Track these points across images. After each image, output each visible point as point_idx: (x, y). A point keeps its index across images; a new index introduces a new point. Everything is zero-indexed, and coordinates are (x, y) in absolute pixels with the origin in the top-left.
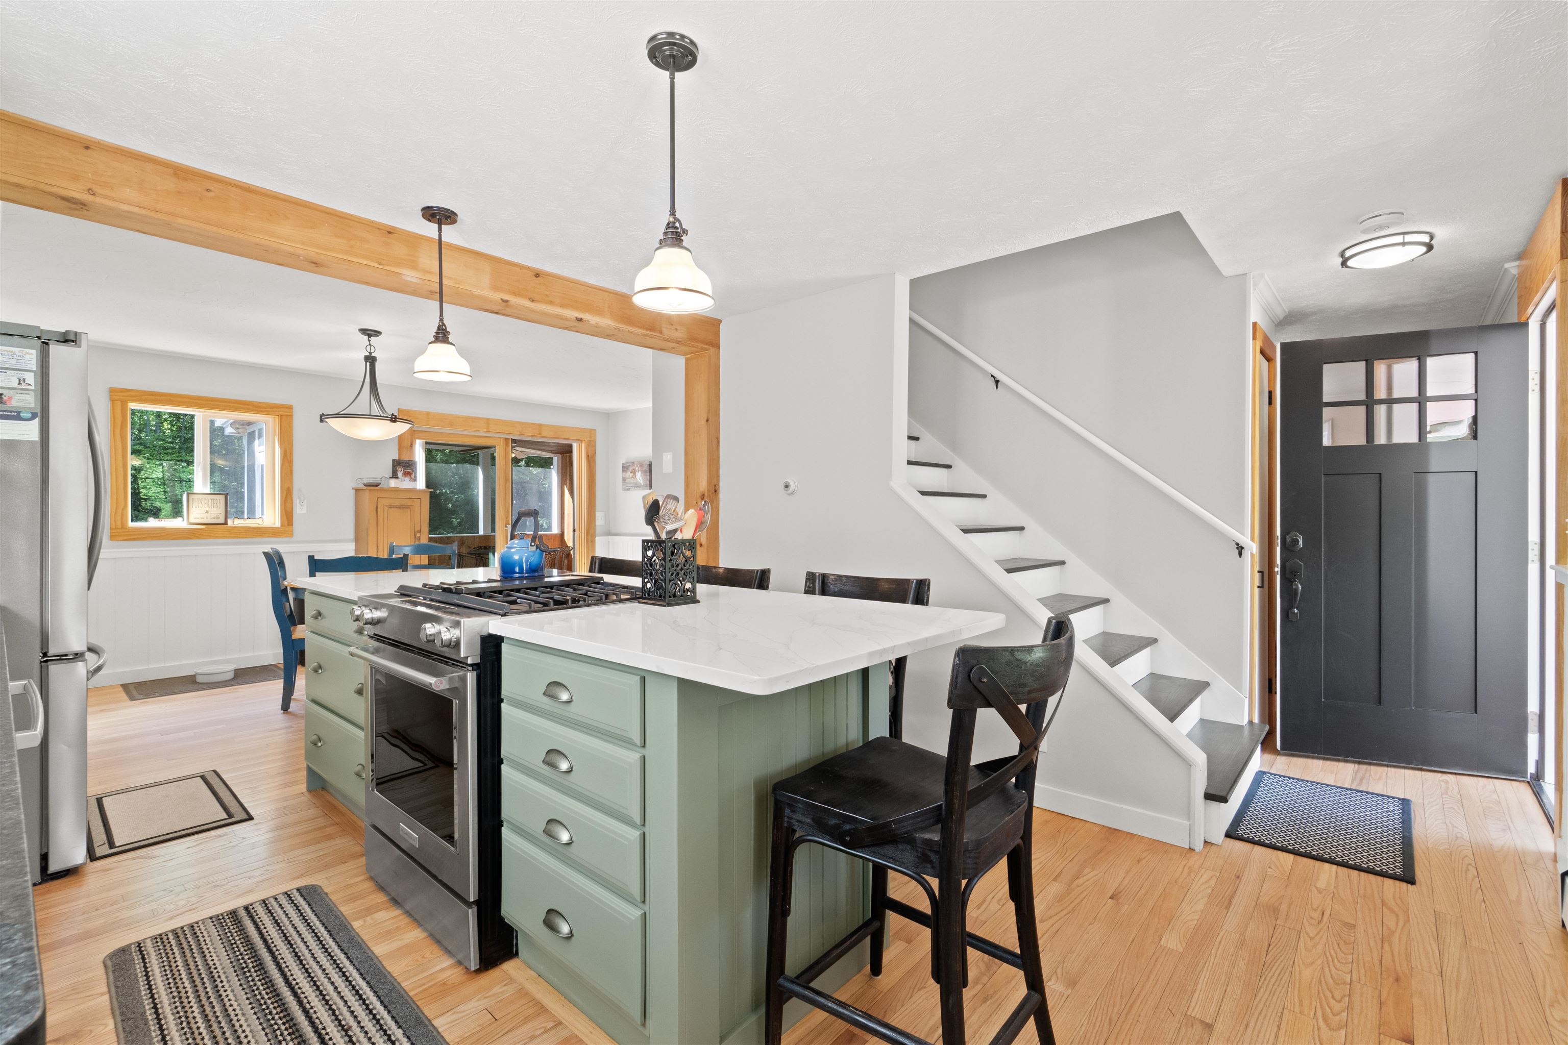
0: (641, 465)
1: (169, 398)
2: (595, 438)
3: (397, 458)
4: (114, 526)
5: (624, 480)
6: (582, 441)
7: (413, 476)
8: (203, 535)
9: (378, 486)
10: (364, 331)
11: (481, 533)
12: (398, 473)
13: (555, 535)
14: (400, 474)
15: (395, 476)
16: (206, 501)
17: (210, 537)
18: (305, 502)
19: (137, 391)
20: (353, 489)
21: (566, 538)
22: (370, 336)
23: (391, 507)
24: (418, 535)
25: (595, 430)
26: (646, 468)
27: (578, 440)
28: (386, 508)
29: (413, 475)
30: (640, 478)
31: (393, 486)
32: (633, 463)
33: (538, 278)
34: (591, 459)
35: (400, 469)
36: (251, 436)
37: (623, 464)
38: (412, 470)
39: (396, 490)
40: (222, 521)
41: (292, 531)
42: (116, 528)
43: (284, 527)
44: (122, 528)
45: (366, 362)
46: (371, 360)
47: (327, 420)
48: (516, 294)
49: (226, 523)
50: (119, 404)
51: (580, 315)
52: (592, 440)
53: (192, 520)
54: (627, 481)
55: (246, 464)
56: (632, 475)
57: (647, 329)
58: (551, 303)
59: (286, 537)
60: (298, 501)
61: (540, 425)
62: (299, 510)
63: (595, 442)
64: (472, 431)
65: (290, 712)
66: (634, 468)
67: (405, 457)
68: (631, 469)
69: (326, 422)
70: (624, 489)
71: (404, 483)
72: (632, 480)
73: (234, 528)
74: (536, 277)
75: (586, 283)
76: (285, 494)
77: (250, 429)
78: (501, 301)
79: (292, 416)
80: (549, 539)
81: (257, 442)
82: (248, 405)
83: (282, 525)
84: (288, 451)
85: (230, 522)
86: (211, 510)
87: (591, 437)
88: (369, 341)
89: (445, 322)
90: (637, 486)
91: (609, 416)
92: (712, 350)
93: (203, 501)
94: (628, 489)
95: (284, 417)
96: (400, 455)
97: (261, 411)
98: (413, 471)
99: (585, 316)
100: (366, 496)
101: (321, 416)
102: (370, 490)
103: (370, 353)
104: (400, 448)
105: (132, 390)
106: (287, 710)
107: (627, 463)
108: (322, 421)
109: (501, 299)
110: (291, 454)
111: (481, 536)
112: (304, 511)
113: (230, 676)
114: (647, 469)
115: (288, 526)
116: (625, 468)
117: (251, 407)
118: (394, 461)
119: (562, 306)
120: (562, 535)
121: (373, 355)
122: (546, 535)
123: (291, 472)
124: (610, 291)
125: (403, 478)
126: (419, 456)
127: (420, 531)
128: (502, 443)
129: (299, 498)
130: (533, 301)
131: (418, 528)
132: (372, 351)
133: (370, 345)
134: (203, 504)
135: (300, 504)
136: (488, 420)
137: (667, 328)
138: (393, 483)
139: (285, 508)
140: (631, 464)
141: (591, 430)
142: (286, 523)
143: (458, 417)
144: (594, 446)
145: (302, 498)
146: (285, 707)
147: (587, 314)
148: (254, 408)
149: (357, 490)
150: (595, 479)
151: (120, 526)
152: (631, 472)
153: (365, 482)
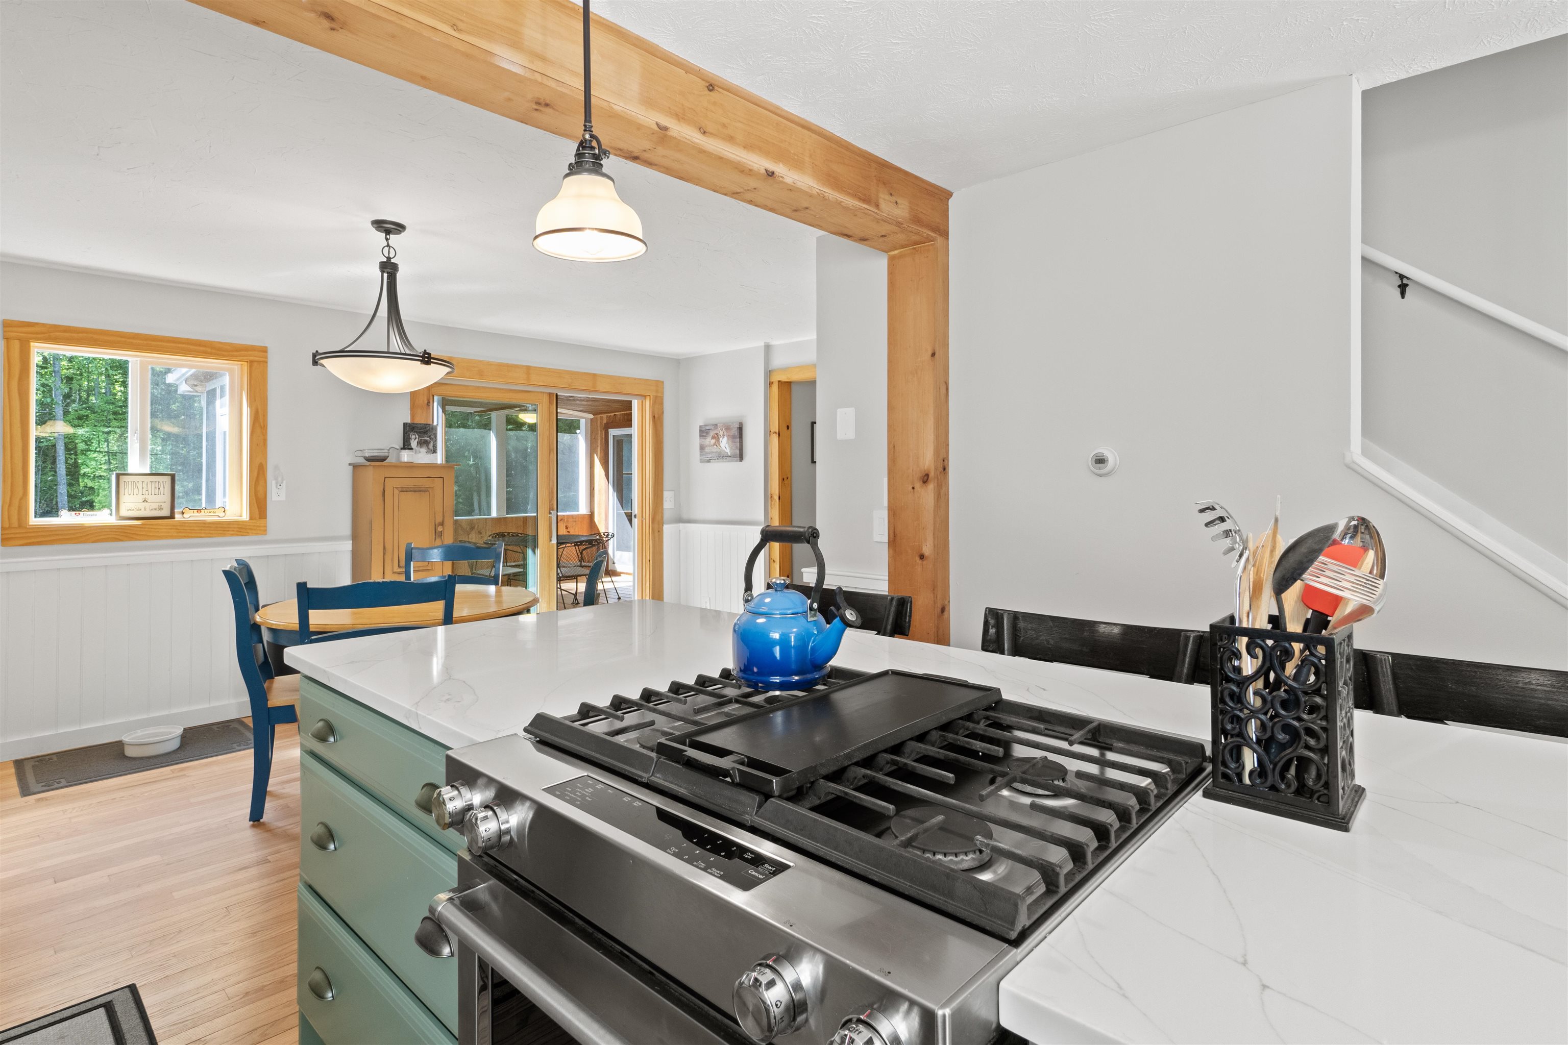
0: (728, 428)
1: (91, 335)
2: (663, 393)
3: (408, 421)
4: (7, 525)
5: (702, 448)
6: (645, 396)
7: (431, 446)
8: (138, 535)
9: (385, 460)
10: (379, 224)
11: (494, 514)
12: (412, 442)
13: (583, 516)
14: (414, 444)
15: (406, 446)
16: (145, 485)
17: (148, 537)
18: (284, 484)
19: (43, 325)
20: (350, 464)
21: (596, 519)
22: (388, 232)
23: (403, 490)
24: (440, 529)
25: (663, 382)
26: (735, 431)
27: (641, 395)
28: (396, 492)
29: (432, 444)
30: (725, 445)
31: (406, 460)
32: (716, 425)
33: (711, 93)
34: (657, 420)
35: (413, 437)
36: (212, 395)
37: (700, 426)
38: (430, 437)
39: (411, 466)
40: (166, 512)
41: (266, 526)
42: (10, 528)
43: (253, 521)
44: (20, 526)
45: (383, 272)
46: (389, 268)
47: (322, 361)
48: (680, 117)
49: (172, 516)
50: (16, 344)
51: (771, 167)
52: (659, 395)
53: (124, 512)
54: (707, 450)
55: (204, 431)
56: (713, 441)
57: (860, 199)
58: (731, 139)
59: (257, 534)
60: (274, 482)
61: (595, 376)
62: (276, 495)
63: (662, 398)
64: (508, 383)
65: (264, 824)
66: (716, 432)
67: (420, 420)
68: (712, 433)
69: (323, 366)
70: (702, 461)
71: (420, 455)
72: (715, 449)
73: (183, 524)
74: (710, 91)
75: (783, 110)
76: (255, 473)
77: (210, 386)
78: (656, 128)
79: (267, 362)
80: (575, 521)
81: (218, 402)
82: (205, 346)
83: (251, 518)
84: (260, 411)
85: (178, 517)
86: (150, 498)
87: (657, 391)
88: (387, 240)
89: (595, 132)
90: (722, 457)
91: (679, 364)
92: (940, 240)
93: (140, 486)
94: (709, 461)
95: (255, 364)
96: (413, 416)
97: (223, 355)
98: (431, 439)
99: (780, 169)
100: (371, 475)
101: (314, 355)
102: (374, 466)
103: (389, 258)
104: (413, 407)
105: (37, 324)
106: (258, 820)
107: (706, 425)
108: (315, 363)
109: (657, 124)
110: (265, 415)
111: (493, 519)
112: (283, 498)
113: (175, 744)
114: (737, 434)
115: (260, 518)
116: (704, 432)
117: (209, 350)
118: (405, 425)
119: (748, 147)
120: (591, 516)
121: (392, 261)
122: (572, 516)
123: (265, 441)
124: (813, 127)
125: (418, 449)
126: (438, 418)
127: (442, 524)
128: (545, 399)
129: (276, 479)
130: (705, 132)
131: (439, 520)
132: (391, 256)
133: (388, 245)
134: (140, 488)
135: (276, 487)
136: (528, 368)
137: (884, 199)
138: (406, 456)
139: (256, 495)
140: (712, 427)
141: (657, 382)
142: (257, 515)
143: (489, 364)
144: (662, 404)
145: (280, 479)
146: (256, 815)
147: (781, 165)
148: (213, 351)
149: (355, 467)
150: (663, 447)
151: (15, 524)
152: (713, 438)
153: (367, 455)
